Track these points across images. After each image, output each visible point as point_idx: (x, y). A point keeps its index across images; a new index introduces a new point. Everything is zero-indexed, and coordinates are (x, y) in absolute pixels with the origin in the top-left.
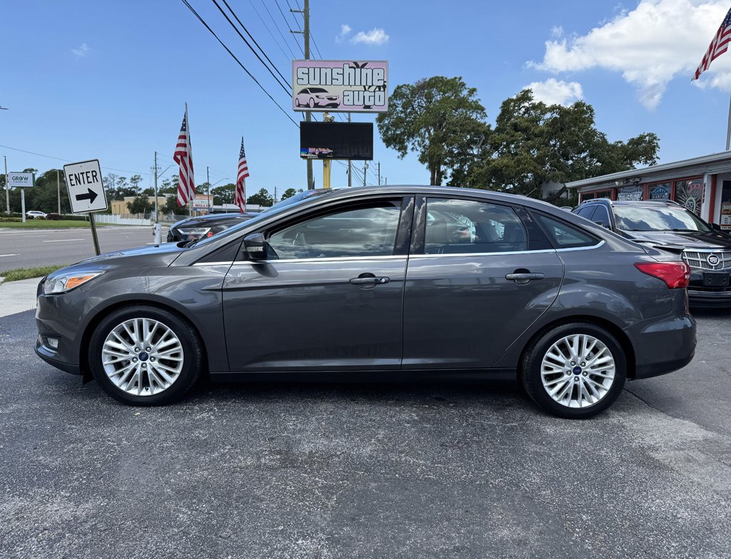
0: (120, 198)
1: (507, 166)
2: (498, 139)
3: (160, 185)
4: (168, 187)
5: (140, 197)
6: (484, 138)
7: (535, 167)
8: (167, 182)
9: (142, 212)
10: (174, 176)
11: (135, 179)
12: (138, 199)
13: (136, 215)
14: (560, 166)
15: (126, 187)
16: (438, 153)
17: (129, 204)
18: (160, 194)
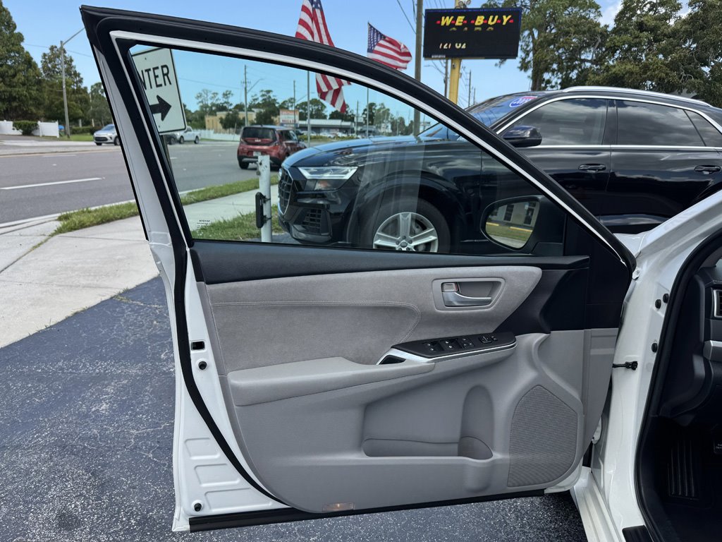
0: (213, 113)
1: (632, 73)
2: (618, 41)
3: (249, 100)
4: (256, 102)
5: (231, 112)
6: (600, 40)
7: (667, 74)
8: (255, 98)
9: (233, 127)
10: (262, 91)
11: (226, 95)
12: (229, 114)
13: (228, 130)
14: (697, 72)
15: (219, 102)
16: (546, 59)
17: (221, 119)
18: (250, 109)
